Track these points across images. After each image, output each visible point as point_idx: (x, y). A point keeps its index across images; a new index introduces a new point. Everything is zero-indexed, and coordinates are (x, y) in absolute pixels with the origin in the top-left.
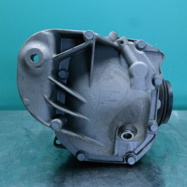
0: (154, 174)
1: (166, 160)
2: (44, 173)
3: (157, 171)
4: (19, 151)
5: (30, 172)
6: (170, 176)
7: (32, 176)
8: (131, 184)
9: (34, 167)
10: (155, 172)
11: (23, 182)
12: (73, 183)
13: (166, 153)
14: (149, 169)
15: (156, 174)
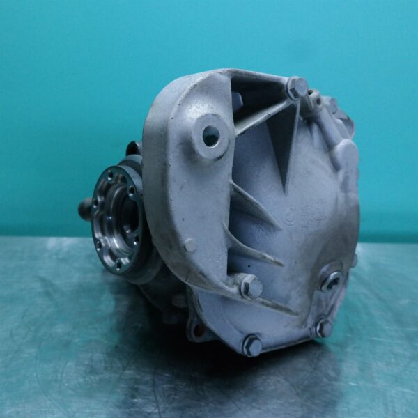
0: (325, 380)
1: (349, 350)
2: (93, 377)
3: (332, 374)
4: (32, 329)
5: (59, 376)
6: (357, 383)
7: (66, 385)
8: (278, 401)
9: (69, 364)
10: (327, 376)
11: (47, 396)
12: (156, 398)
13: (349, 335)
14: (315, 369)
15: (329, 380)
